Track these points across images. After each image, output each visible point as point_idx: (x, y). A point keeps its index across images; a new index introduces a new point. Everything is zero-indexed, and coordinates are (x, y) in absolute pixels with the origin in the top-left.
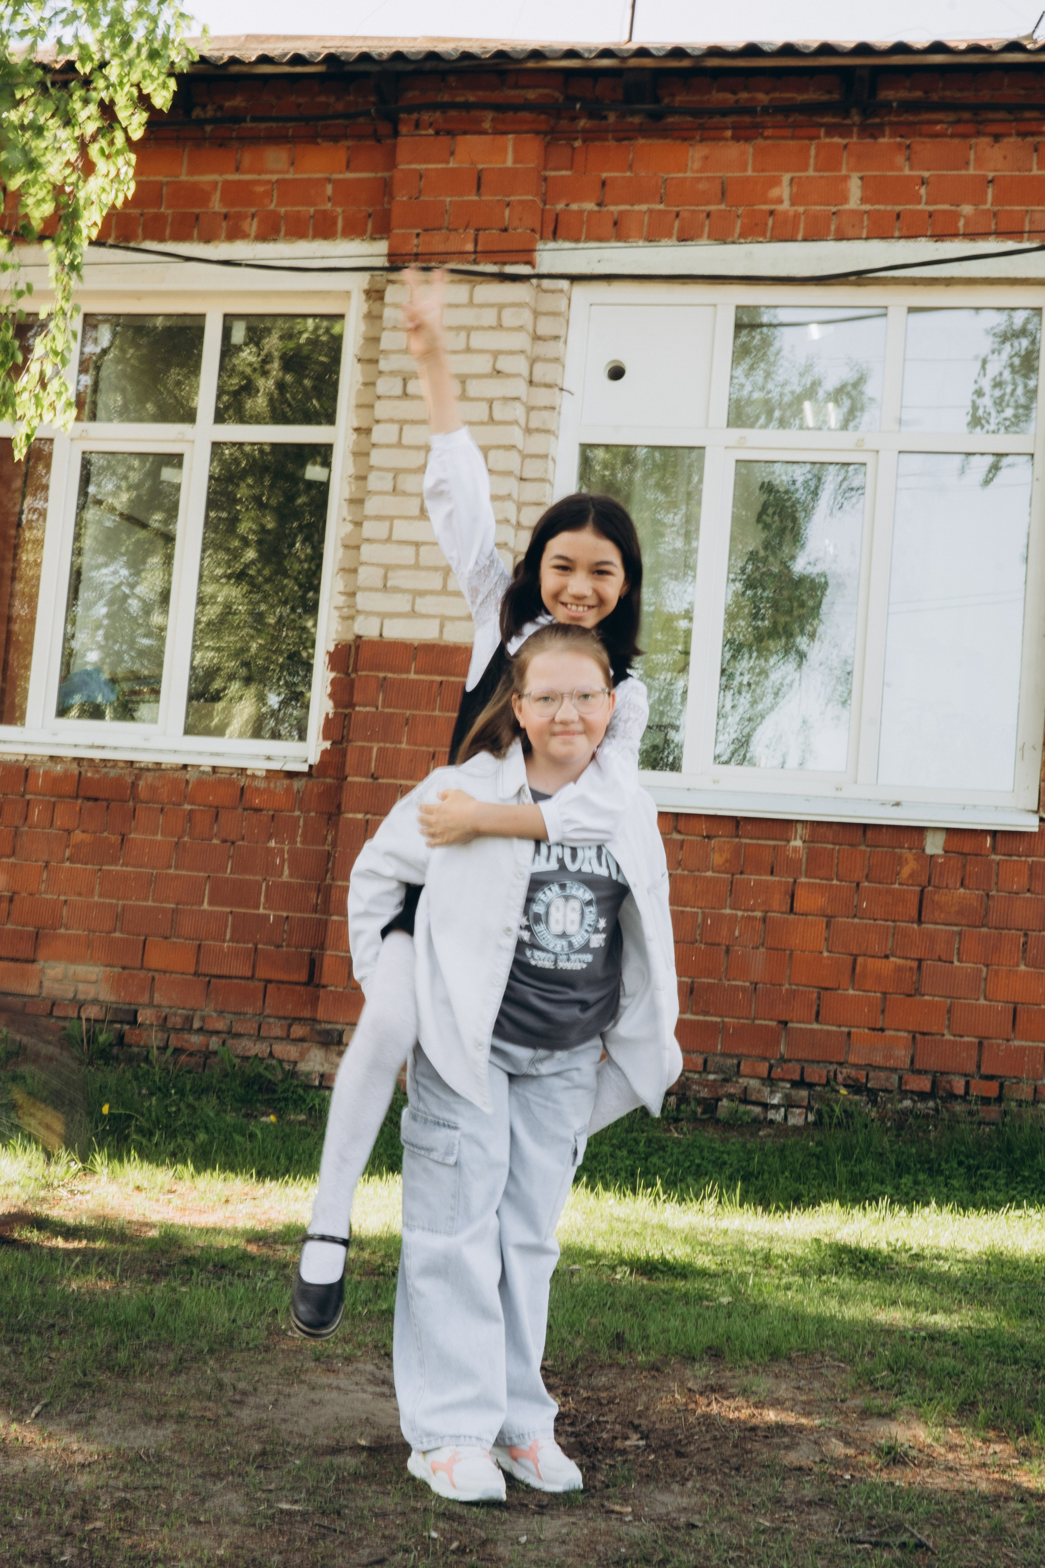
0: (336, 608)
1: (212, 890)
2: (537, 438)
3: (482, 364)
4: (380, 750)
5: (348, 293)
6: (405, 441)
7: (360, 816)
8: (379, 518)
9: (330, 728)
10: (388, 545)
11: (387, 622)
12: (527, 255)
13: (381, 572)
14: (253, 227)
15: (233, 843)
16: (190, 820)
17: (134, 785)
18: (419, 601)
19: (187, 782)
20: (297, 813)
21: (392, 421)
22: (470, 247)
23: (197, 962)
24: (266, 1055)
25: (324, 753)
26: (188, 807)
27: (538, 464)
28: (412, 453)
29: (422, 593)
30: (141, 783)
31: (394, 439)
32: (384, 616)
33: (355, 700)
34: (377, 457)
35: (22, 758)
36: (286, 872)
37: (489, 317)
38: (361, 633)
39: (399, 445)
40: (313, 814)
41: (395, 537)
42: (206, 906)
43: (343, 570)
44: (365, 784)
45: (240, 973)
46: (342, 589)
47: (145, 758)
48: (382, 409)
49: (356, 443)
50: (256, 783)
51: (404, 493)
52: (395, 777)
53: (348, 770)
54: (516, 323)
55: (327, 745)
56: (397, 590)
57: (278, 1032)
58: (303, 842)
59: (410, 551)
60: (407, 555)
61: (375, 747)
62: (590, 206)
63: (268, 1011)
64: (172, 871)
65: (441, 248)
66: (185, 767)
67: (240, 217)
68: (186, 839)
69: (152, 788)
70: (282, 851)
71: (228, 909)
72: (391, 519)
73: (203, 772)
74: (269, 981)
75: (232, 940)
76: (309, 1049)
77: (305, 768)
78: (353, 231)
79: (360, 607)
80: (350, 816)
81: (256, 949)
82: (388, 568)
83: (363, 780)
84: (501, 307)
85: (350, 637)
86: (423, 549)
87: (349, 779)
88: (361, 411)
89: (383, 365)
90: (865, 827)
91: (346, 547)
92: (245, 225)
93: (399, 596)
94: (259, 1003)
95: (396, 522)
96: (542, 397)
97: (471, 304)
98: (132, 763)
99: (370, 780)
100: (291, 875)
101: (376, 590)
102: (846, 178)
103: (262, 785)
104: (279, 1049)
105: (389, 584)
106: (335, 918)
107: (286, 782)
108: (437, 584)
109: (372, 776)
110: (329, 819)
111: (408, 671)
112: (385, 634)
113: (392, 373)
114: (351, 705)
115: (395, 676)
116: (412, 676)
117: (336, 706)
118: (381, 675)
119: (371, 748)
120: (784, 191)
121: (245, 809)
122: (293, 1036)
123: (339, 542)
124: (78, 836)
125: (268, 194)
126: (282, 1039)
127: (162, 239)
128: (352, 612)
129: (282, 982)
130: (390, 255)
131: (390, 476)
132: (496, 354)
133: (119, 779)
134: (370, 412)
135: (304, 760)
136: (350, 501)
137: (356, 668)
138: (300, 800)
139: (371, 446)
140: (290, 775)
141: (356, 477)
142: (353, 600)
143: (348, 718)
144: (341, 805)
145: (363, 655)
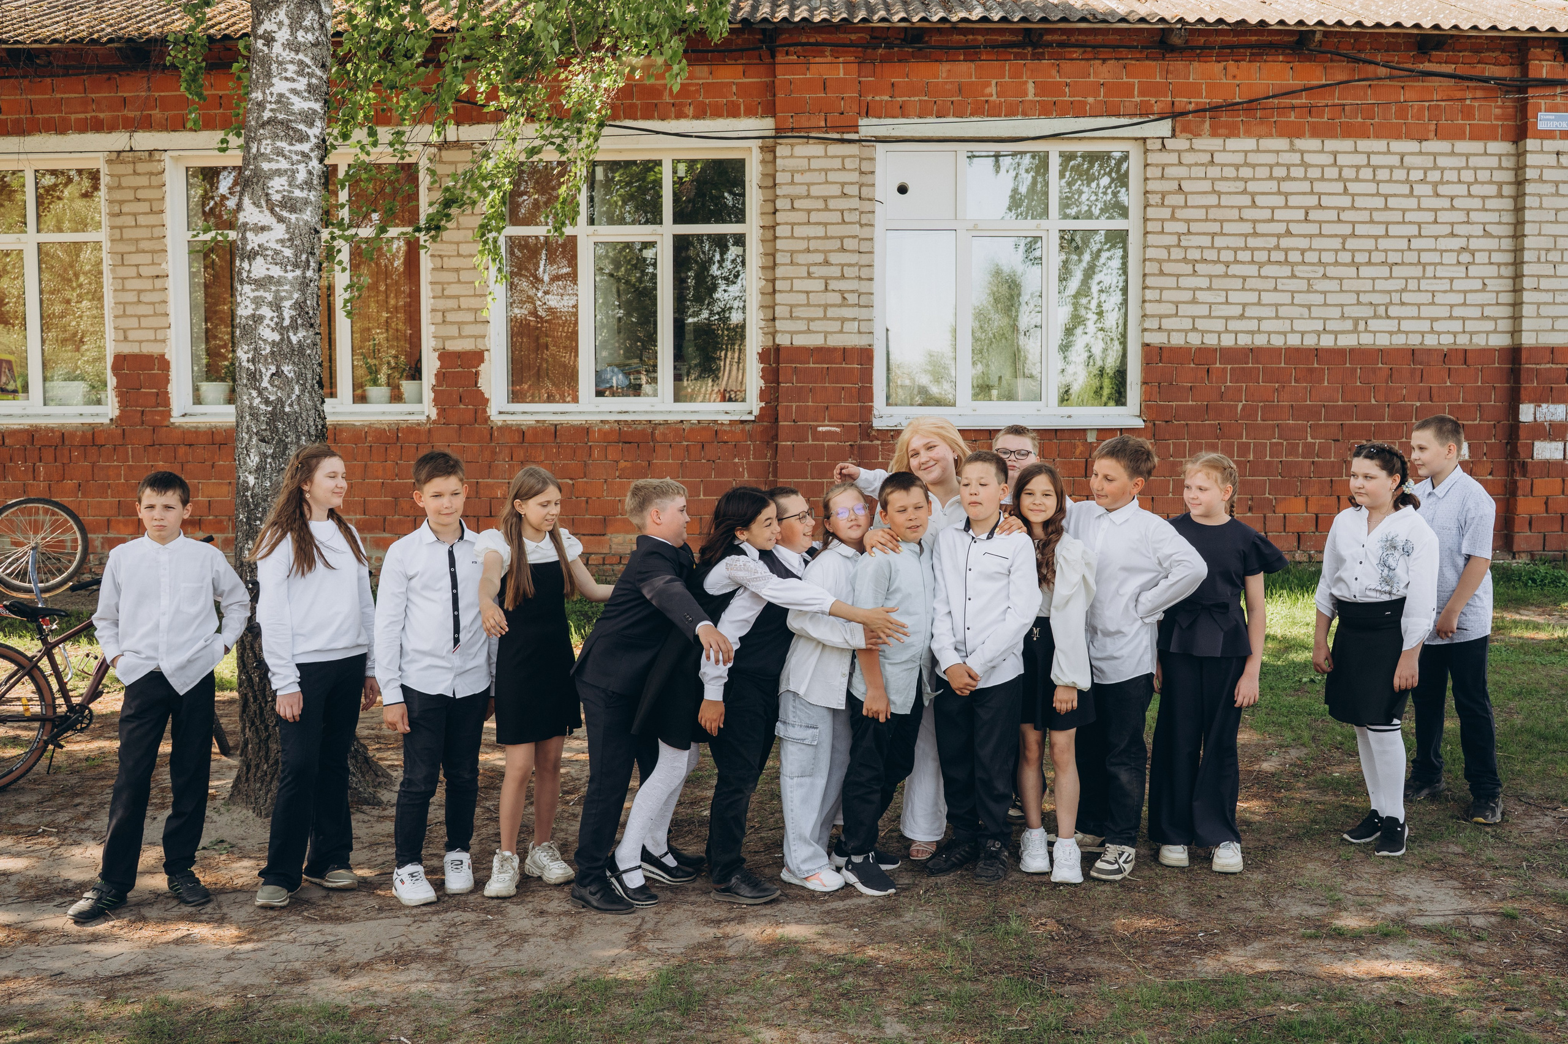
0: (760, 328)
2: (866, 229)
3: (836, 190)
4: (797, 406)
5: (750, 148)
6: (796, 235)
7: (790, 443)
8: (784, 279)
9: (763, 395)
10: (791, 294)
11: (795, 336)
12: (855, 128)
13: (788, 308)
14: (691, 111)
15: (714, 461)
16: (688, 450)
17: (653, 433)
18: (812, 323)
19: (684, 429)
20: (749, 442)
21: (787, 224)
22: (823, 124)
25: (762, 408)
26: (685, 443)
27: (868, 243)
28: (801, 241)
29: (813, 320)
30: (657, 432)
31: (789, 234)
32: (792, 333)
33: (782, 380)
34: (780, 244)
35: (584, 422)
36: (745, 475)
37: (837, 164)
38: (780, 343)
39: (792, 237)
40: (758, 442)
41: (795, 289)
42: (700, 497)
43: (762, 306)
44: (790, 425)
46: (763, 317)
47: (658, 418)
48: (780, 217)
49: (764, 235)
50: (724, 427)
51: (798, 264)
52: (807, 421)
53: (781, 419)
54: (853, 167)
55: (763, 404)
56: (798, 318)
58: (754, 458)
59: (804, 296)
60: (803, 298)
61: (794, 405)
62: (887, 98)
65: (806, 125)
66: (682, 421)
67: (682, 105)
68: (686, 461)
69: (664, 434)
70: (741, 464)
72: (792, 279)
73: (693, 423)
77: (751, 418)
78: (750, 113)
79: (778, 328)
80: (784, 443)
82: (792, 306)
83: (789, 423)
84: (843, 158)
85: (770, 343)
86: (811, 295)
87: (782, 423)
88: (765, 216)
89: (779, 192)
90: (1056, 430)
91: (763, 294)
92: (686, 110)
93: (800, 321)
95: (795, 280)
96: (866, 206)
97: (826, 156)
98: (649, 421)
99: (793, 423)
100: (748, 477)
101: (787, 318)
102: (1026, 83)
103: (728, 428)
105: (794, 315)
107: (741, 426)
108: (821, 315)
109: (794, 421)
110: (768, 444)
111: (809, 363)
112: (794, 343)
113: (784, 196)
114: (778, 383)
115: (802, 365)
116: (812, 365)
117: (766, 383)
118: (794, 365)
119: (792, 406)
120: (993, 89)
121: (719, 442)
124: (622, 464)
125: (698, 91)
127: (635, 119)
128: (771, 330)
130: (777, 129)
131: (789, 254)
132: (843, 184)
133: (644, 430)
134: (770, 217)
135: (750, 413)
136: (763, 268)
137: (777, 362)
138: (751, 436)
139: (775, 238)
140: (742, 422)
141: (766, 254)
142: (770, 323)
143: (777, 390)
144: (776, 437)
145: (782, 355)
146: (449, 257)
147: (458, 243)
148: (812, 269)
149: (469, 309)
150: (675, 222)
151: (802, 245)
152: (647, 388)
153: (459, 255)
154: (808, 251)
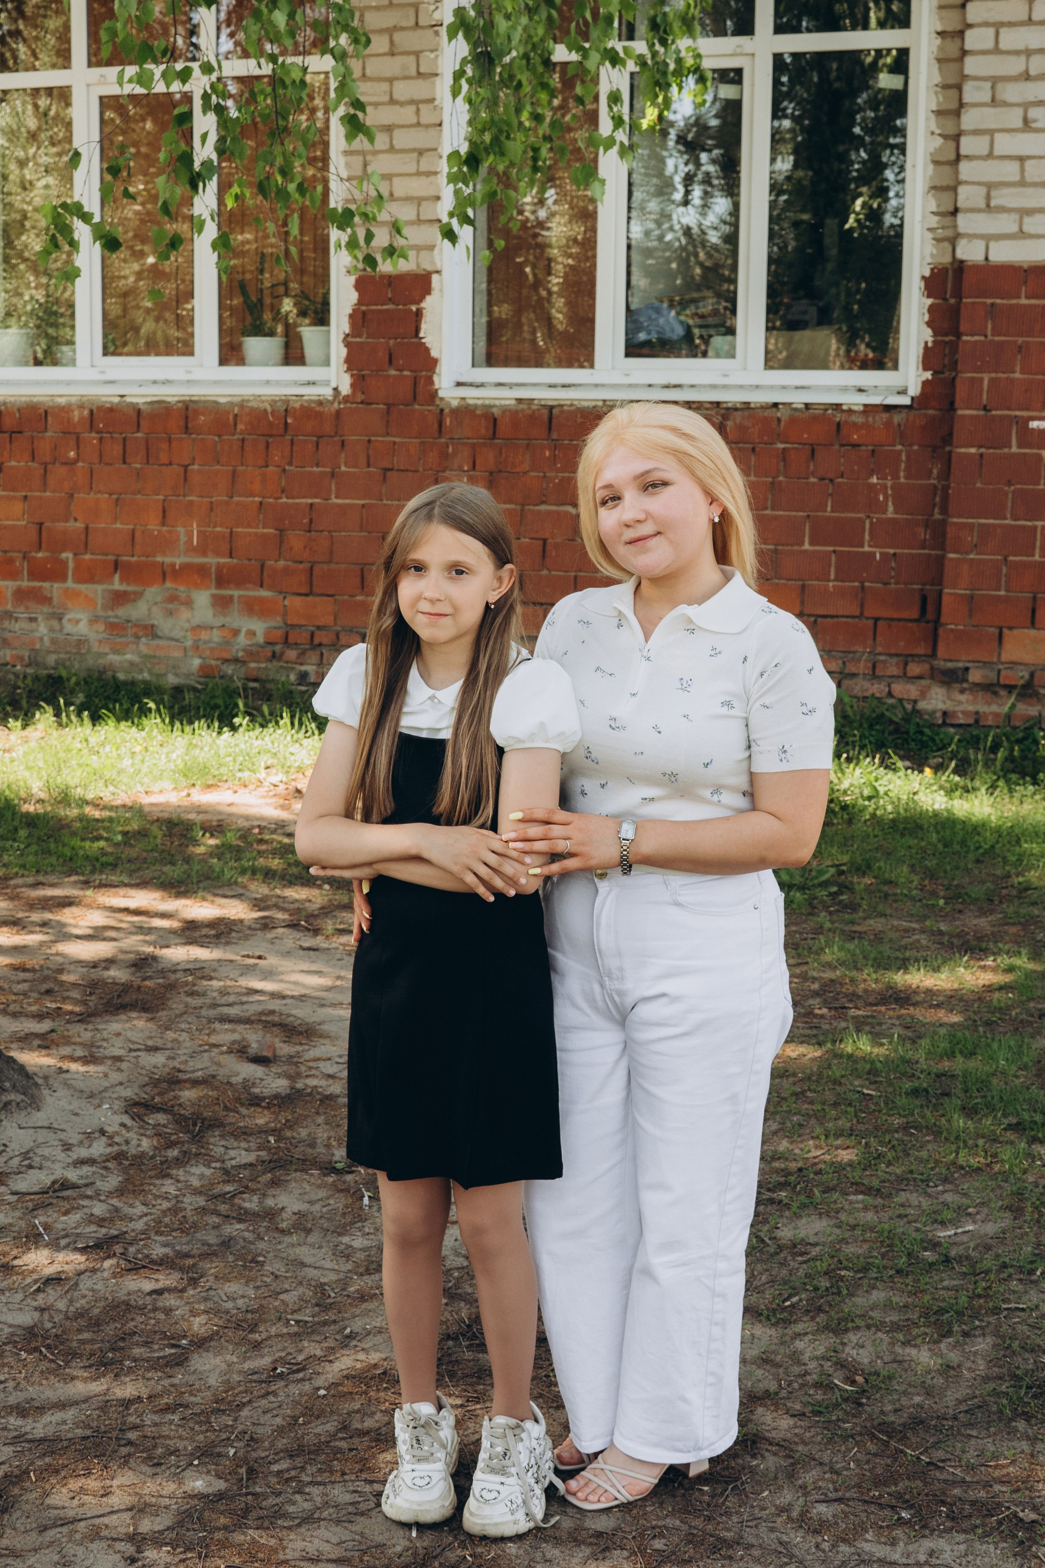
0: (929, 229)
1: (812, 529)
4: (991, 380)
6: (1003, 46)
7: (973, 450)
8: (977, 132)
9: (929, 358)
10: (989, 162)
11: (993, 245)
13: (983, 191)
15: (831, 481)
16: (784, 460)
18: (1026, 220)
19: (779, 420)
20: (899, 447)
21: (986, 24)
23: (802, 602)
24: (884, 694)
25: (925, 384)
26: (781, 446)
28: (1012, 59)
29: (1029, 212)
30: (730, 424)
31: (990, 44)
32: (988, 238)
33: (962, 328)
34: (971, 66)
35: (600, 404)
36: (891, 508)
38: (964, 257)
39: (997, 50)
40: (916, 447)
41: (997, 152)
42: (807, 546)
43: (934, 188)
44: (977, 417)
45: (847, 613)
46: (934, 209)
47: (733, 398)
48: (973, 12)
49: (941, 49)
50: (853, 418)
51: (1005, 104)
52: (1009, 409)
53: (958, 404)
55: (928, 375)
56: (1002, 209)
57: (894, 670)
58: (906, 478)
59: (1015, 166)
60: (1011, 171)
61: (986, 378)
63: (879, 649)
64: (768, 512)
66: (776, 405)
68: (781, 478)
69: (741, 428)
70: (885, 487)
71: (831, 549)
72: (991, 132)
73: (796, 410)
74: (876, 620)
75: (836, 580)
76: (929, 687)
77: (905, 401)
79: (961, 229)
80: (963, 450)
81: (863, 587)
82: (990, 186)
83: (974, 412)
85: (947, 259)
86: (1028, 164)
87: (960, 412)
88: (944, 13)
91: (936, 163)
93: (1005, 216)
94: (870, 642)
95: (997, 136)
98: (718, 404)
99: (982, 413)
100: (896, 512)
101: (979, 211)
103: (860, 420)
104: (898, 688)
105: (993, 203)
106: (951, 555)
107: (885, 416)
109: (985, 408)
110: (934, 451)
111: (1019, 297)
112: (991, 258)
114: (958, 335)
115: (1004, 302)
116: (1024, 301)
117: (935, 334)
118: (989, 301)
119: (982, 379)
121: (842, 445)
122: (909, 674)
123: (929, 158)
126: (898, 677)
128: (949, 233)
129: (891, 619)
131: (989, 85)
134: (955, 15)
135: (903, 392)
136: (939, 113)
137: (958, 294)
138: (902, 434)
139: (964, 53)
140: (888, 408)
141: (945, 87)
142: (948, 220)
143: (954, 347)
144: (948, 439)
145: (968, 280)
146: (376, 105)
147: (391, 80)
148: (1033, 113)
149: (407, 199)
150: (779, 29)
151: (1016, 66)
152: (718, 341)
153: (392, 101)
154: (1027, 76)
